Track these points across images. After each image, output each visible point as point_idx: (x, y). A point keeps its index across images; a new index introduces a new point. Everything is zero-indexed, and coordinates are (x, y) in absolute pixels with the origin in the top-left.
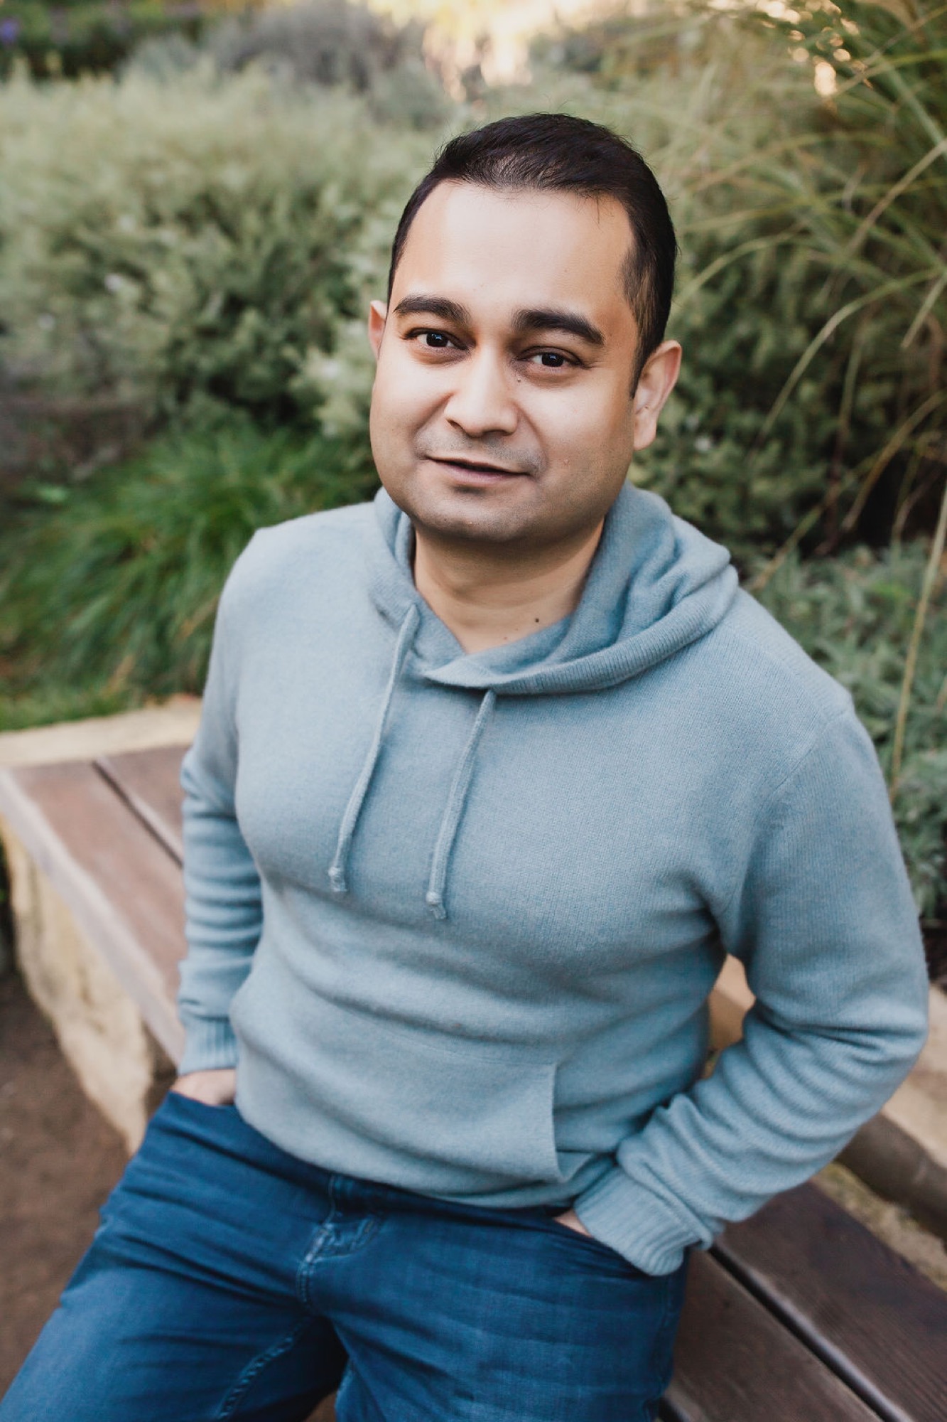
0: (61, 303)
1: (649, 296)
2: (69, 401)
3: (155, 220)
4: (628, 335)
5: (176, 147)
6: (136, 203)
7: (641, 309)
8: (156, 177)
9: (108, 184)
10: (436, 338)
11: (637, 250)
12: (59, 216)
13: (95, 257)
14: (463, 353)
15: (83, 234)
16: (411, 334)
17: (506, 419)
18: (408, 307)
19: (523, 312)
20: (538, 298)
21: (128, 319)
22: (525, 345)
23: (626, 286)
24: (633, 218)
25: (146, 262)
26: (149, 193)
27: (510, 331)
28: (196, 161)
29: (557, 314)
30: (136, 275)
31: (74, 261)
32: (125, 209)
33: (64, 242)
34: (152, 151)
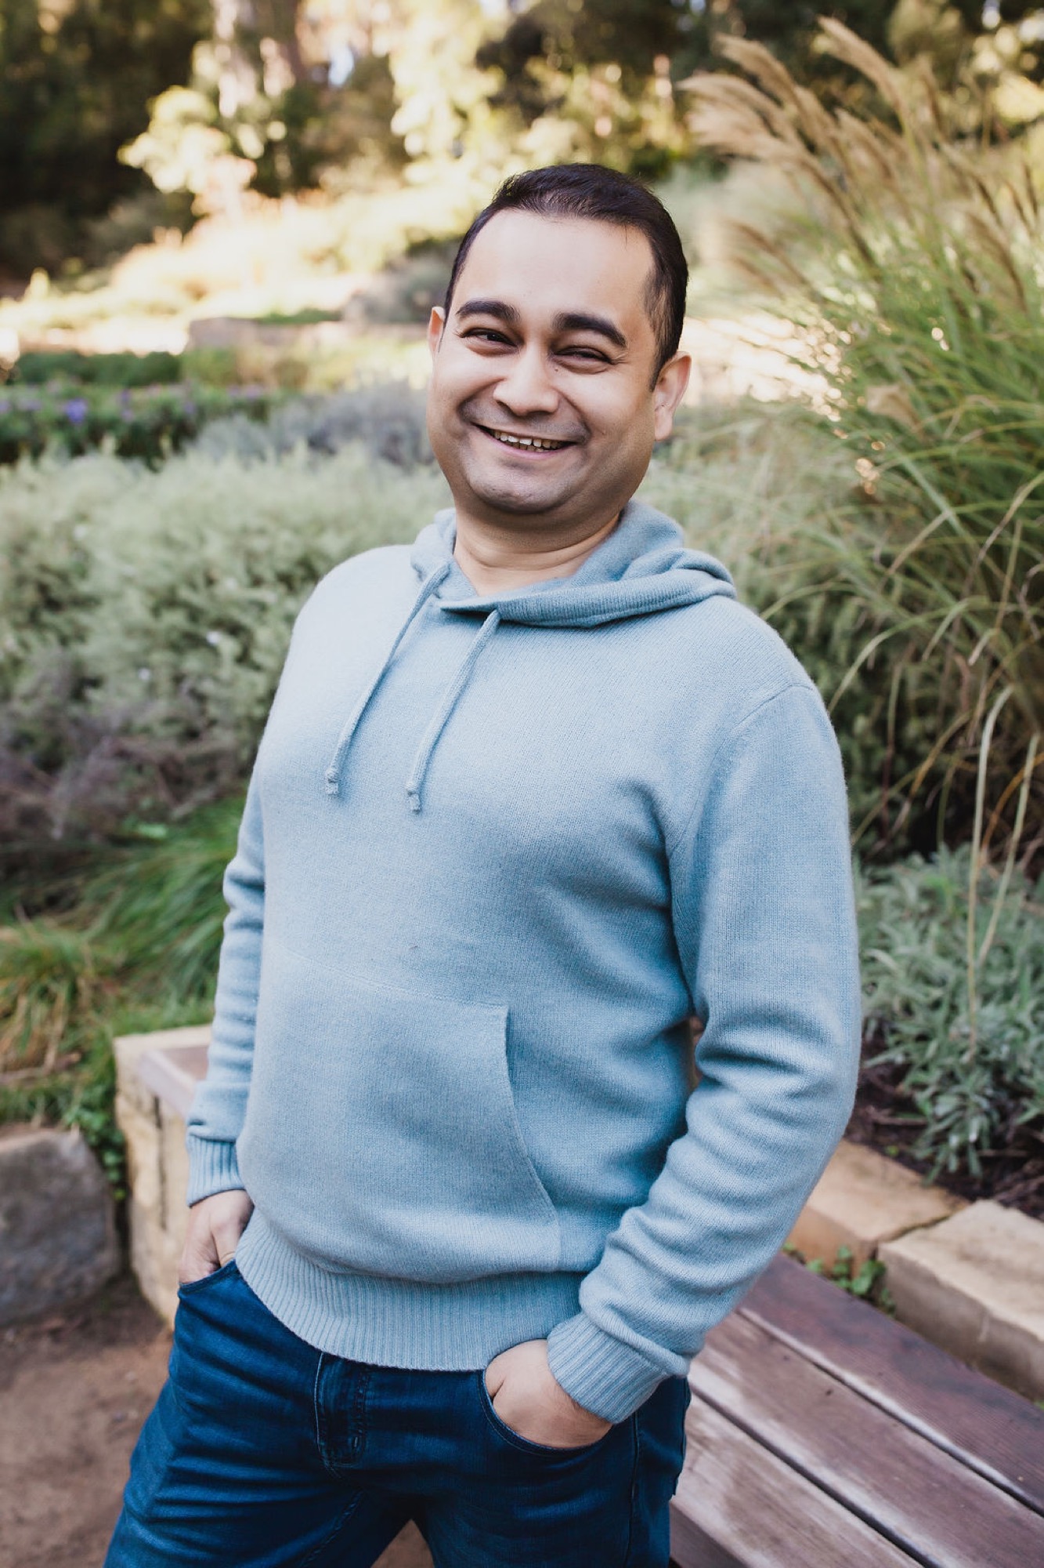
0: (160, 657)
1: (665, 313)
2: (164, 745)
3: (257, 582)
4: (647, 344)
5: (277, 517)
6: (239, 566)
7: (658, 322)
8: (259, 544)
9: (216, 549)
10: (492, 335)
11: (657, 271)
12: (163, 578)
13: (194, 614)
14: (514, 348)
15: (185, 593)
16: (470, 333)
17: (548, 401)
18: (469, 310)
19: (562, 314)
20: (575, 303)
21: (227, 670)
22: (562, 345)
23: (646, 301)
24: (654, 247)
25: (246, 619)
26: (251, 556)
27: (551, 331)
28: (297, 530)
29: (590, 316)
30: (234, 629)
31: (175, 619)
32: (229, 572)
33: (168, 601)
34: (255, 522)
